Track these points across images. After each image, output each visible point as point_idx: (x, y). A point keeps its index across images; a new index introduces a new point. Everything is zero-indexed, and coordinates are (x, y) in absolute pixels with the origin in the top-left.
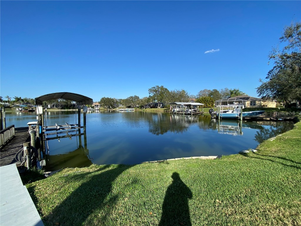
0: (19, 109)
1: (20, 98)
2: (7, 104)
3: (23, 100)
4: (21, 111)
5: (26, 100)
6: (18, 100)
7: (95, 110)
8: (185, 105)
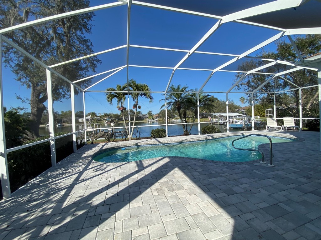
1: (107, 113)
2: (99, 118)
3: (108, 115)
4: (107, 123)
5: (110, 114)
6: (106, 115)
7: (155, 121)
8: (219, 116)
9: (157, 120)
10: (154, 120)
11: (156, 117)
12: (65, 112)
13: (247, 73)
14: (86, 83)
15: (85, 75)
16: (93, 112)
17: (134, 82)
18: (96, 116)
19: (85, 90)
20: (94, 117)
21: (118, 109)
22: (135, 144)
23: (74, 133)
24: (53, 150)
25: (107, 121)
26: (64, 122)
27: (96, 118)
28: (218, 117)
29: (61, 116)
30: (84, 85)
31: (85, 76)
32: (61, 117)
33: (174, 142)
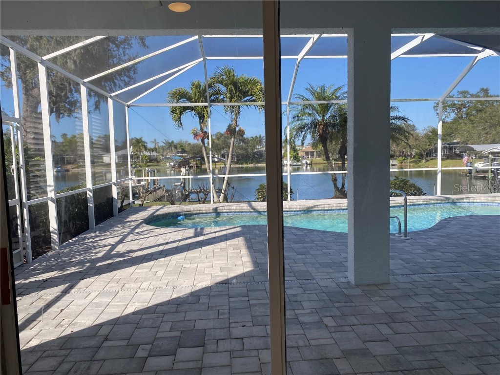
0: (171, 163)
1: (173, 142)
2: (154, 153)
3: (175, 147)
4: (173, 167)
5: (180, 145)
6: (171, 145)
7: (302, 165)
8: (492, 153)
9: (308, 162)
10: (298, 161)
11: (307, 153)
12: (69, 136)
13: (477, 57)
14: (125, 75)
15: (124, 55)
16: (138, 137)
17: (229, 74)
18: (146, 148)
19: (129, 103)
20: (140, 151)
21: (193, 136)
22: (211, 208)
23: (115, 184)
24: (91, 205)
25: (172, 164)
26: (69, 163)
27: (145, 153)
28: (490, 156)
29: (61, 148)
30: (122, 78)
31: (123, 58)
32: (62, 151)
33: (295, 209)
